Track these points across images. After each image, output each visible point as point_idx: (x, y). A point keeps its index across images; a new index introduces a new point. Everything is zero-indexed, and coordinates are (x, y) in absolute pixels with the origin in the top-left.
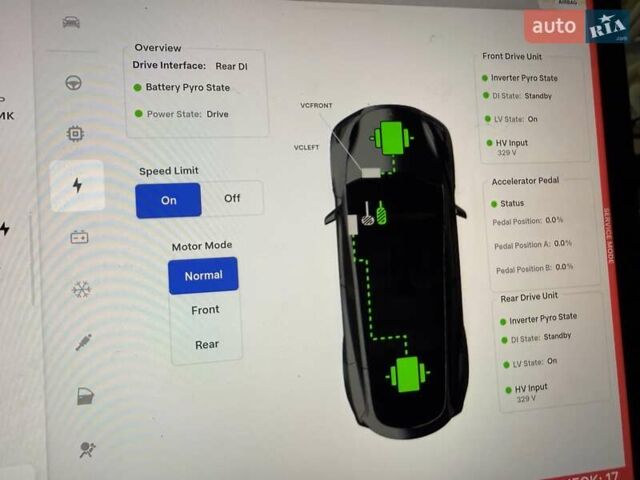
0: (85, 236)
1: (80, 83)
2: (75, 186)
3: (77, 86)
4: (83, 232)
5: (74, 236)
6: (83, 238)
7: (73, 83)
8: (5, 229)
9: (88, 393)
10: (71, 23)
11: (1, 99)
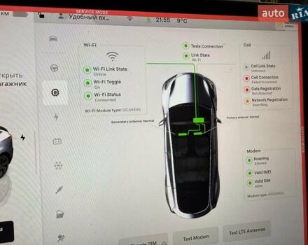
0: (60, 141)
1: (58, 68)
2: (55, 117)
3: (56, 70)
5: (55, 141)
7: (54, 68)
8: (23, 138)
9: (61, 213)
10: (52, 39)
11: (21, 76)
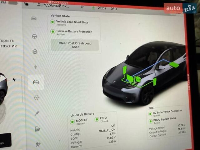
0: (38, 82)
1: (36, 36)
2: (35, 67)
3: (36, 37)
4: (37, 81)
5: (34, 82)
6: (37, 82)
7: (34, 37)
8: (14, 80)
9: (38, 128)
10: (34, 18)
11: (13, 41)
